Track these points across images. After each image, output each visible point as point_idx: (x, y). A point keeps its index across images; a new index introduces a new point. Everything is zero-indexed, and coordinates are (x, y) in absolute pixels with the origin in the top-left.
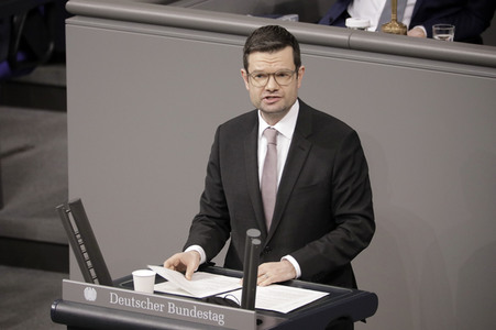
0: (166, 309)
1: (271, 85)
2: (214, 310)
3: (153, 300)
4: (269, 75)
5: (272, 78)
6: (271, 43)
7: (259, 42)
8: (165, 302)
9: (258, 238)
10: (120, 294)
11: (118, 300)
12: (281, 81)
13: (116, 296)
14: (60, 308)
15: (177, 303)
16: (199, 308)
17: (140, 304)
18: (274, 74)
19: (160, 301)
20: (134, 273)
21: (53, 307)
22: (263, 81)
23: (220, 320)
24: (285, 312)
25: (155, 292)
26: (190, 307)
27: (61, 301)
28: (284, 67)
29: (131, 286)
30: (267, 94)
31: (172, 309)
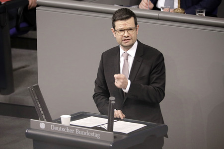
0: (75, 132)
1: (126, 34)
2: (95, 132)
3: (69, 128)
4: (125, 30)
5: (126, 31)
6: (125, 16)
7: (119, 16)
8: (74, 129)
9: (114, 100)
10: (55, 126)
11: (54, 128)
12: (130, 32)
13: (53, 127)
14: (30, 131)
15: (80, 130)
16: (89, 131)
17: (64, 130)
18: (127, 30)
19: (72, 128)
20: (61, 117)
21: (26, 131)
22: (122, 33)
23: (98, 136)
24: (127, 133)
25: (71, 125)
26: (85, 131)
27: (30, 128)
28: (131, 26)
29: (60, 122)
30: (125, 38)
31: (78, 132)
